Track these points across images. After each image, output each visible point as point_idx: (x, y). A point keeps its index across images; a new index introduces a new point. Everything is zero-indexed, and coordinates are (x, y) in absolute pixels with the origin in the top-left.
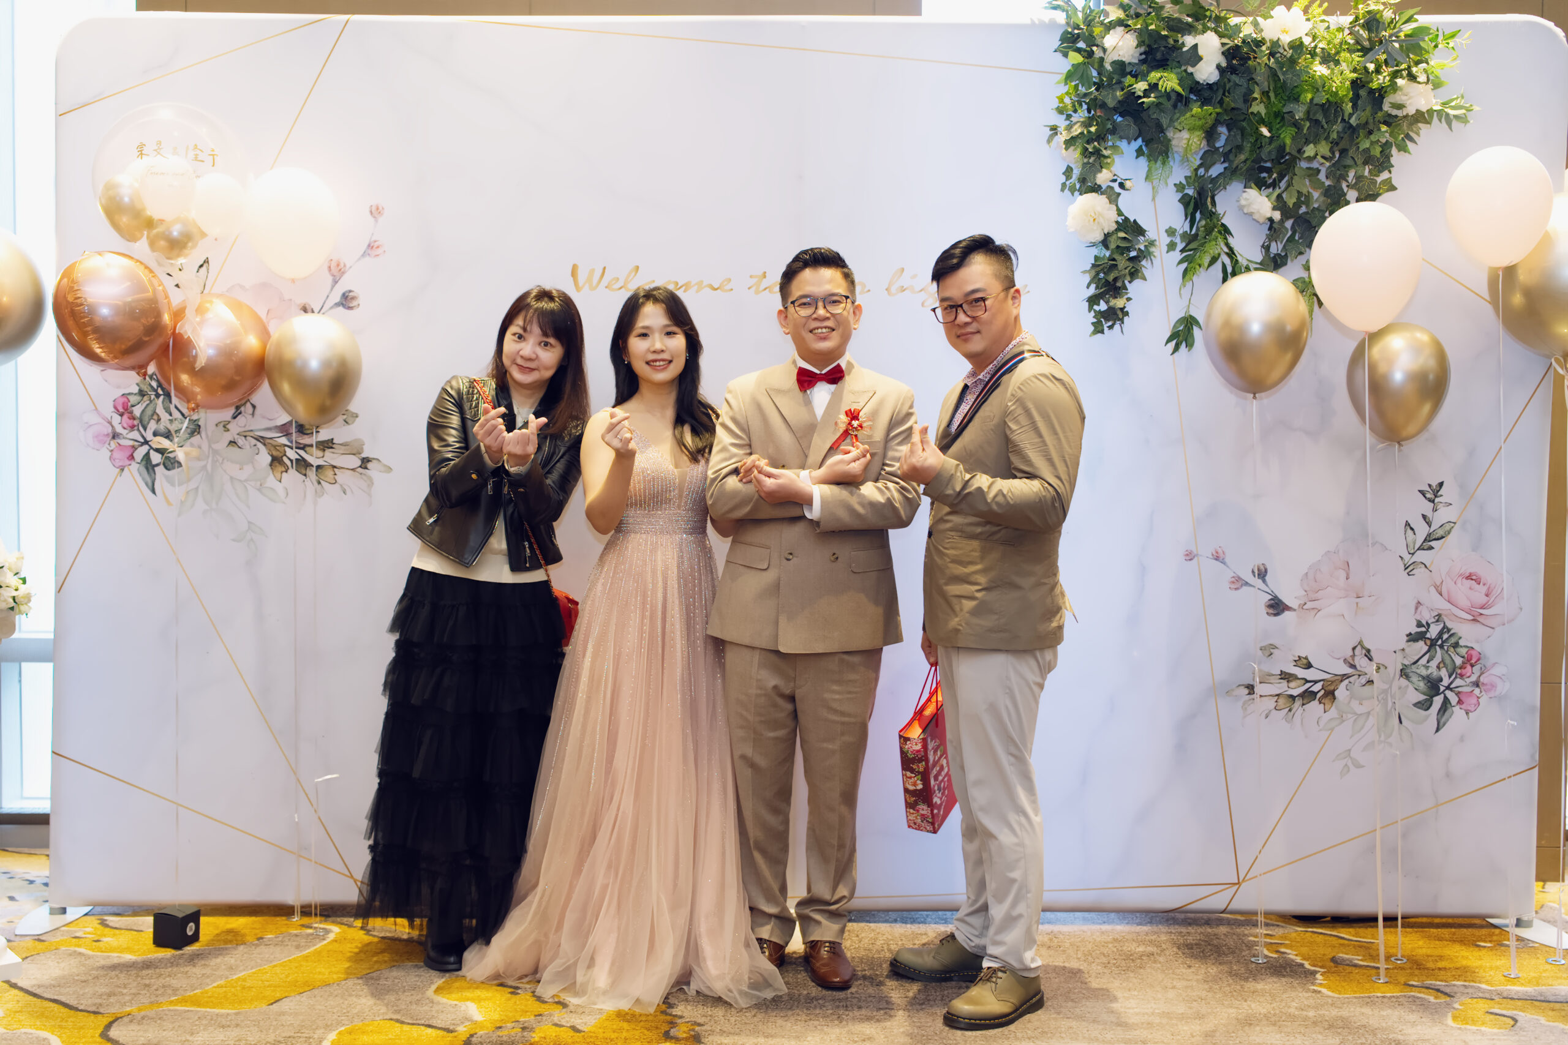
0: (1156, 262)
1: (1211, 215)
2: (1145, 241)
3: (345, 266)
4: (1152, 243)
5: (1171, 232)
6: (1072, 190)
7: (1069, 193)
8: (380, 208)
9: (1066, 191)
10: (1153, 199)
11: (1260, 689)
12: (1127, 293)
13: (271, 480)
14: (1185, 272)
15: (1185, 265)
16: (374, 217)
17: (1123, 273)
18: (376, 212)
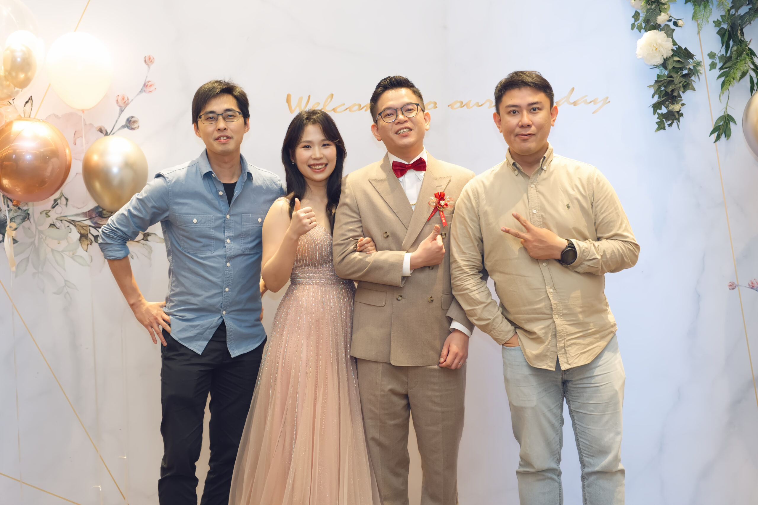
0: (702, 77)
1: (741, 43)
2: (693, 63)
3: (128, 99)
4: (698, 64)
5: (712, 55)
6: (640, 28)
7: (637, 31)
8: (152, 58)
9: (635, 29)
10: (699, 33)
12: (681, 100)
13: (81, 251)
14: (723, 84)
15: (723, 79)
16: (148, 65)
17: (678, 86)
18: (149, 61)
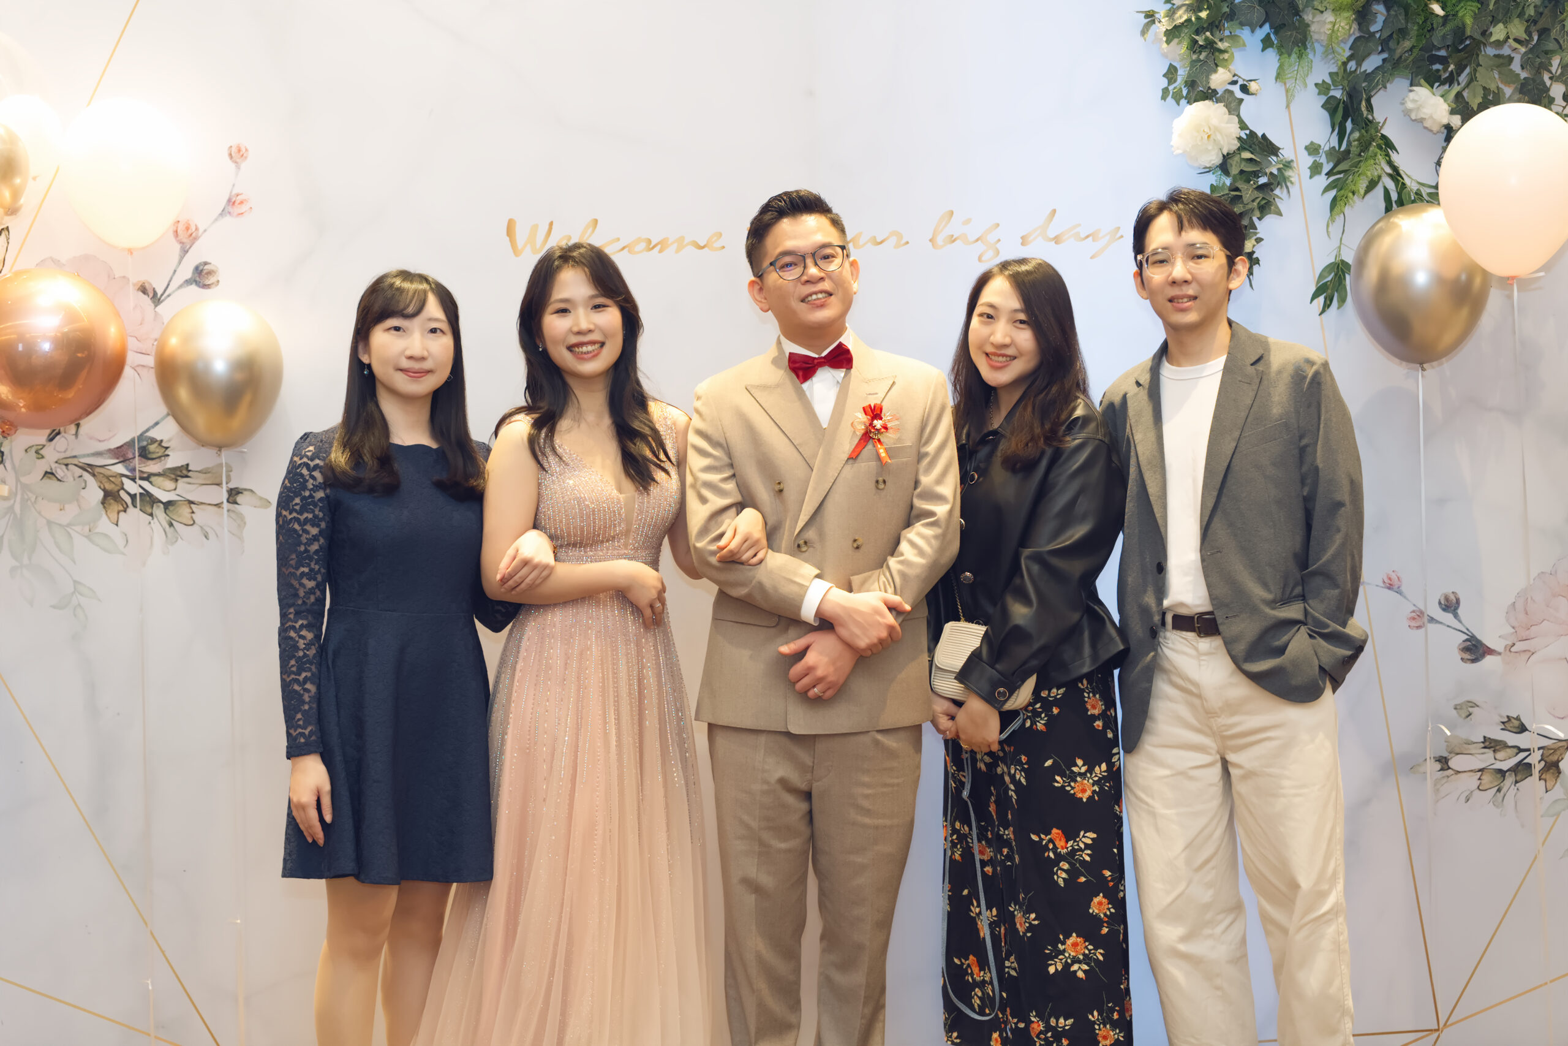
0: (1294, 190)
1: (1367, 124)
2: (1278, 163)
3: (197, 229)
4: (1288, 165)
5: (1313, 149)
6: (1177, 98)
7: (1173, 102)
8: (244, 150)
9: (1169, 99)
10: (1288, 106)
11: (1455, 763)
13: (104, 524)
14: (1334, 203)
15: (1333, 193)
16: (236, 162)
17: (1250, 206)
18: (237, 155)
